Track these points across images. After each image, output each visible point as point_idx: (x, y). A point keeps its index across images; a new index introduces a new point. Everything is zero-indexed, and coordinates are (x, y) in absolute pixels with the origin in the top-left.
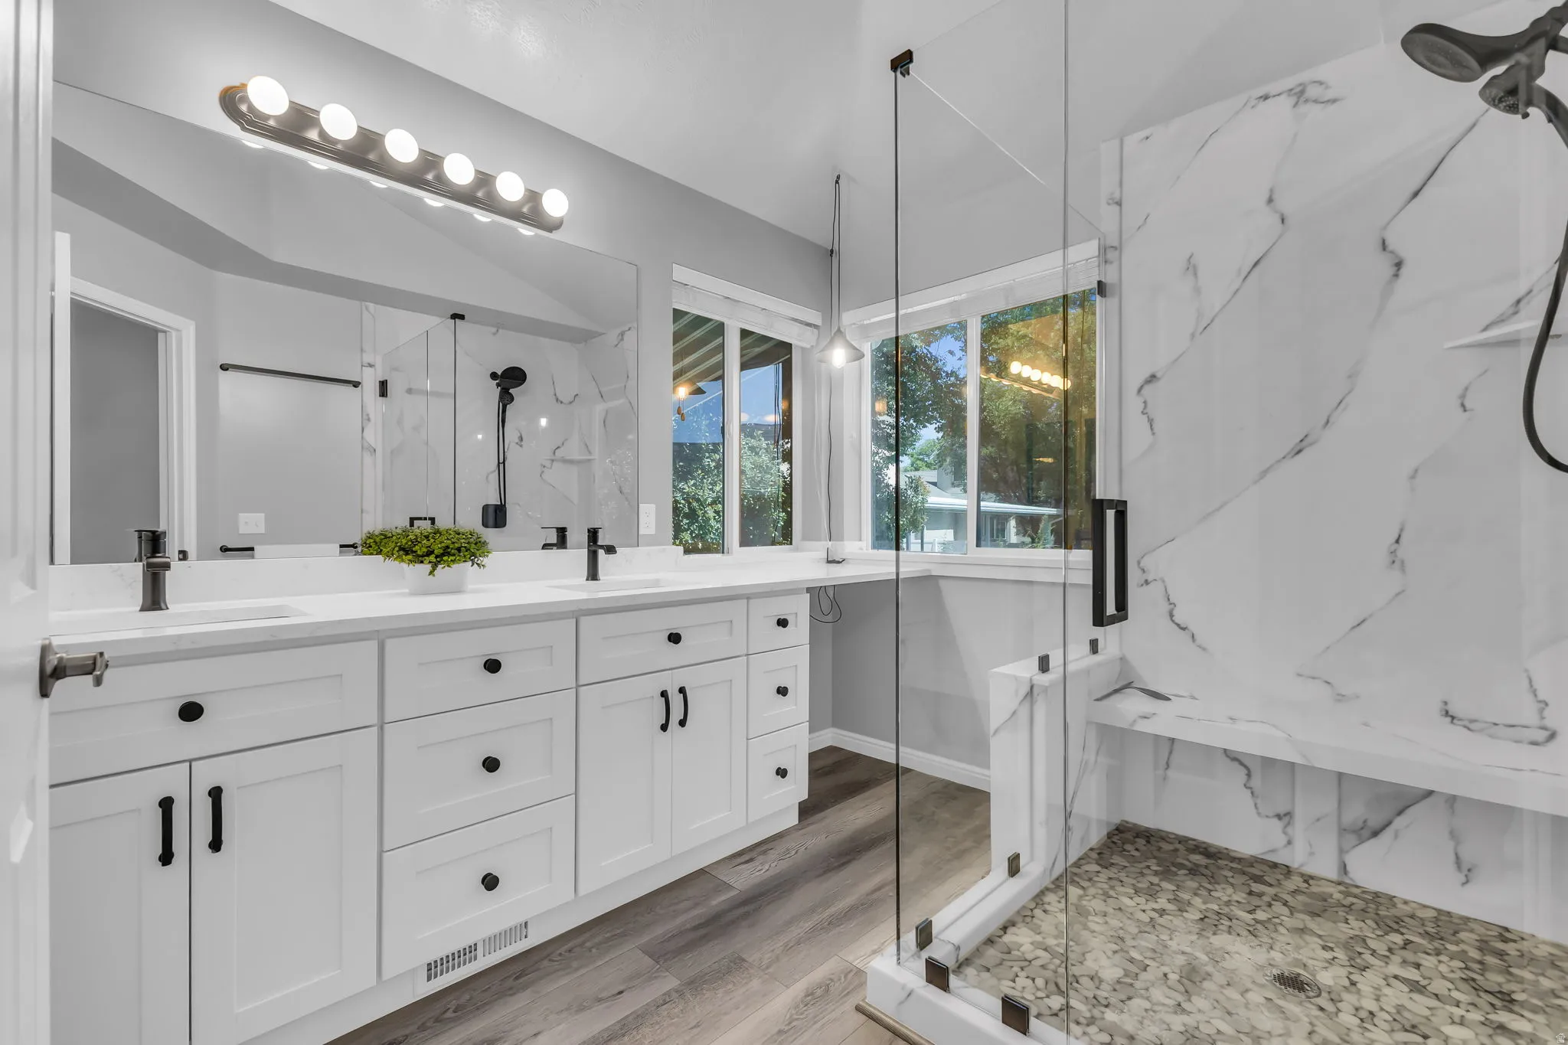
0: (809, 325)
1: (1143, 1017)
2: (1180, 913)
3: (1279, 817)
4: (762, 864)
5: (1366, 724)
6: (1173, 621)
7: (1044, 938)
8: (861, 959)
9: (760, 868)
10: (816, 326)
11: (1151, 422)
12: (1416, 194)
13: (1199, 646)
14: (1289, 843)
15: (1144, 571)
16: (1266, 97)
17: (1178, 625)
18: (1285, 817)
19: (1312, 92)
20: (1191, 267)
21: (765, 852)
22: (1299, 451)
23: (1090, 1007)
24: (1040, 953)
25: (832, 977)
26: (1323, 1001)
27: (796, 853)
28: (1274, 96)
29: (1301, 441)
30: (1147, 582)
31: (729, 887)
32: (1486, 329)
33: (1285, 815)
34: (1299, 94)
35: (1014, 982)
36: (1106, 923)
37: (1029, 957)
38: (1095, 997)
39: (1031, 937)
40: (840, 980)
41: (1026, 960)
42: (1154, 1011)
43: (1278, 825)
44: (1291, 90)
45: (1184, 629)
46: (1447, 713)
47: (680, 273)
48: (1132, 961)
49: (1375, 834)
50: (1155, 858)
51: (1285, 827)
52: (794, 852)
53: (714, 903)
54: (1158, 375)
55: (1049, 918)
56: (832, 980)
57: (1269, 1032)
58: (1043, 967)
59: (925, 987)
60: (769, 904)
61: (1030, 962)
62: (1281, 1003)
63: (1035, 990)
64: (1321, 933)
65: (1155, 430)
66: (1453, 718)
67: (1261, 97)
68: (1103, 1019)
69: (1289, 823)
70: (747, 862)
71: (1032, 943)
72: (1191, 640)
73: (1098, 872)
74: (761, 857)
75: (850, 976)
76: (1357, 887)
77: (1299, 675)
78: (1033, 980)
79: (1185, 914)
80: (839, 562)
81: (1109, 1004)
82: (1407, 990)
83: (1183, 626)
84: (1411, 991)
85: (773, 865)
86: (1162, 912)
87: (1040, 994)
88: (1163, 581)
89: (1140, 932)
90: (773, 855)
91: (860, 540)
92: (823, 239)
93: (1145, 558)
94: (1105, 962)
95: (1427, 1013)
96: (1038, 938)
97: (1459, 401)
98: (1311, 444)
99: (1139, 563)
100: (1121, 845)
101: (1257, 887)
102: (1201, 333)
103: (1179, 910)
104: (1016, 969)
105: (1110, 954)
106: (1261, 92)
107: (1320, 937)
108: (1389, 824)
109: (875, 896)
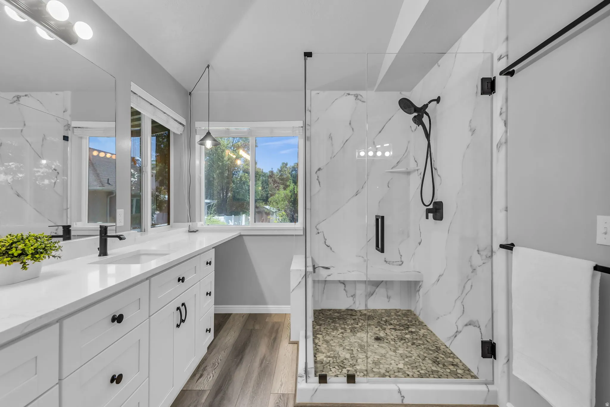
0: (181, 124)
1: (364, 364)
2: (345, 332)
3: (352, 296)
4: (208, 374)
5: (372, 267)
6: (326, 244)
7: (326, 354)
8: (280, 389)
9: (209, 377)
10: (183, 125)
11: (319, 182)
12: (380, 132)
13: (333, 251)
14: (354, 303)
15: (317, 229)
16: (349, 94)
17: (327, 245)
18: (353, 296)
19: (359, 97)
20: (330, 137)
21: (204, 369)
22: (357, 195)
23: (352, 367)
24: (329, 359)
25: (276, 402)
26: (385, 341)
27: (218, 364)
28: (351, 95)
29: (357, 192)
30: (318, 233)
31: (203, 391)
32: (392, 168)
33: (353, 295)
34: (356, 96)
35: (332, 371)
36: (335, 342)
37: (328, 361)
38: (351, 364)
39: (323, 355)
40: (280, 401)
41: (328, 363)
42: (364, 361)
43: (352, 298)
44: (355, 95)
45: (329, 246)
46: (385, 261)
47: (134, 87)
48: (348, 350)
49: (372, 294)
50: (328, 318)
51: (353, 299)
52: (217, 363)
53: (203, 401)
54: (322, 168)
55: (322, 347)
56: (277, 403)
57: (385, 353)
58: (333, 362)
59: (320, 385)
60: (227, 388)
61: (329, 363)
62: (380, 345)
63: (338, 370)
64: (373, 324)
65: (321, 185)
66: (386, 262)
67: (348, 94)
68: (357, 369)
69: (354, 297)
70: (200, 377)
71: (325, 357)
72: (330, 250)
73: (320, 328)
74: (205, 372)
75: (282, 397)
76: (369, 309)
77: (357, 256)
78: (335, 368)
79: (347, 331)
80: (195, 232)
81: (355, 364)
82: (394, 331)
83: (328, 246)
84: (395, 331)
85: (214, 372)
86: (342, 333)
87: (340, 371)
88: (323, 232)
89: (343, 341)
90: (209, 369)
91: (201, 221)
92: (188, 87)
93: (318, 225)
94: (344, 353)
95: (401, 334)
96: (325, 355)
97: (388, 185)
98: (359, 193)
99: (316, 227)
100: (317, 317)
101: (354, 317)
102: (333, 158)
103: (345, 331)
104: (328, 367)
105: (343, 350)
106: (348, 92)
107: (373, 325)
108: (375, 291)
109: (263, 365)
